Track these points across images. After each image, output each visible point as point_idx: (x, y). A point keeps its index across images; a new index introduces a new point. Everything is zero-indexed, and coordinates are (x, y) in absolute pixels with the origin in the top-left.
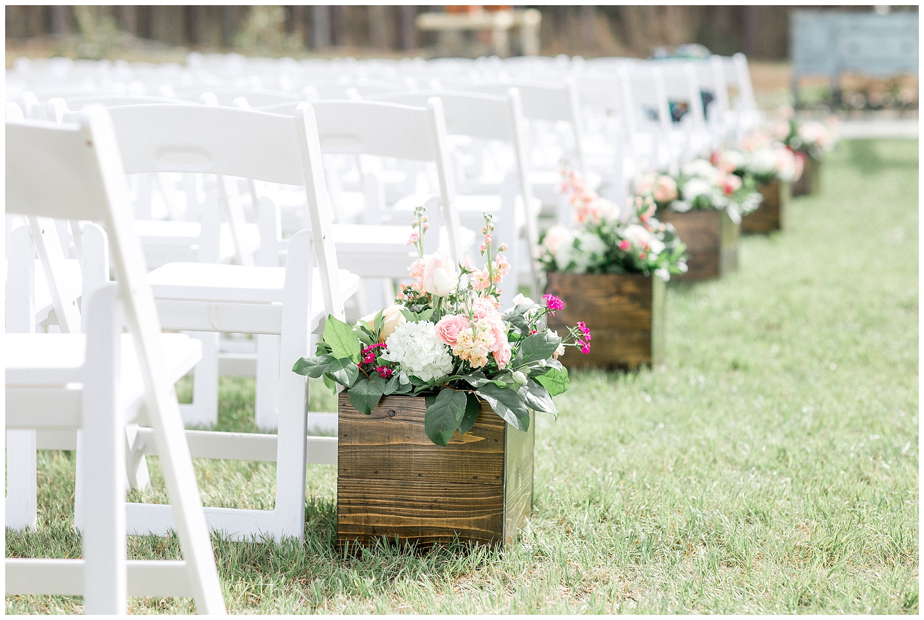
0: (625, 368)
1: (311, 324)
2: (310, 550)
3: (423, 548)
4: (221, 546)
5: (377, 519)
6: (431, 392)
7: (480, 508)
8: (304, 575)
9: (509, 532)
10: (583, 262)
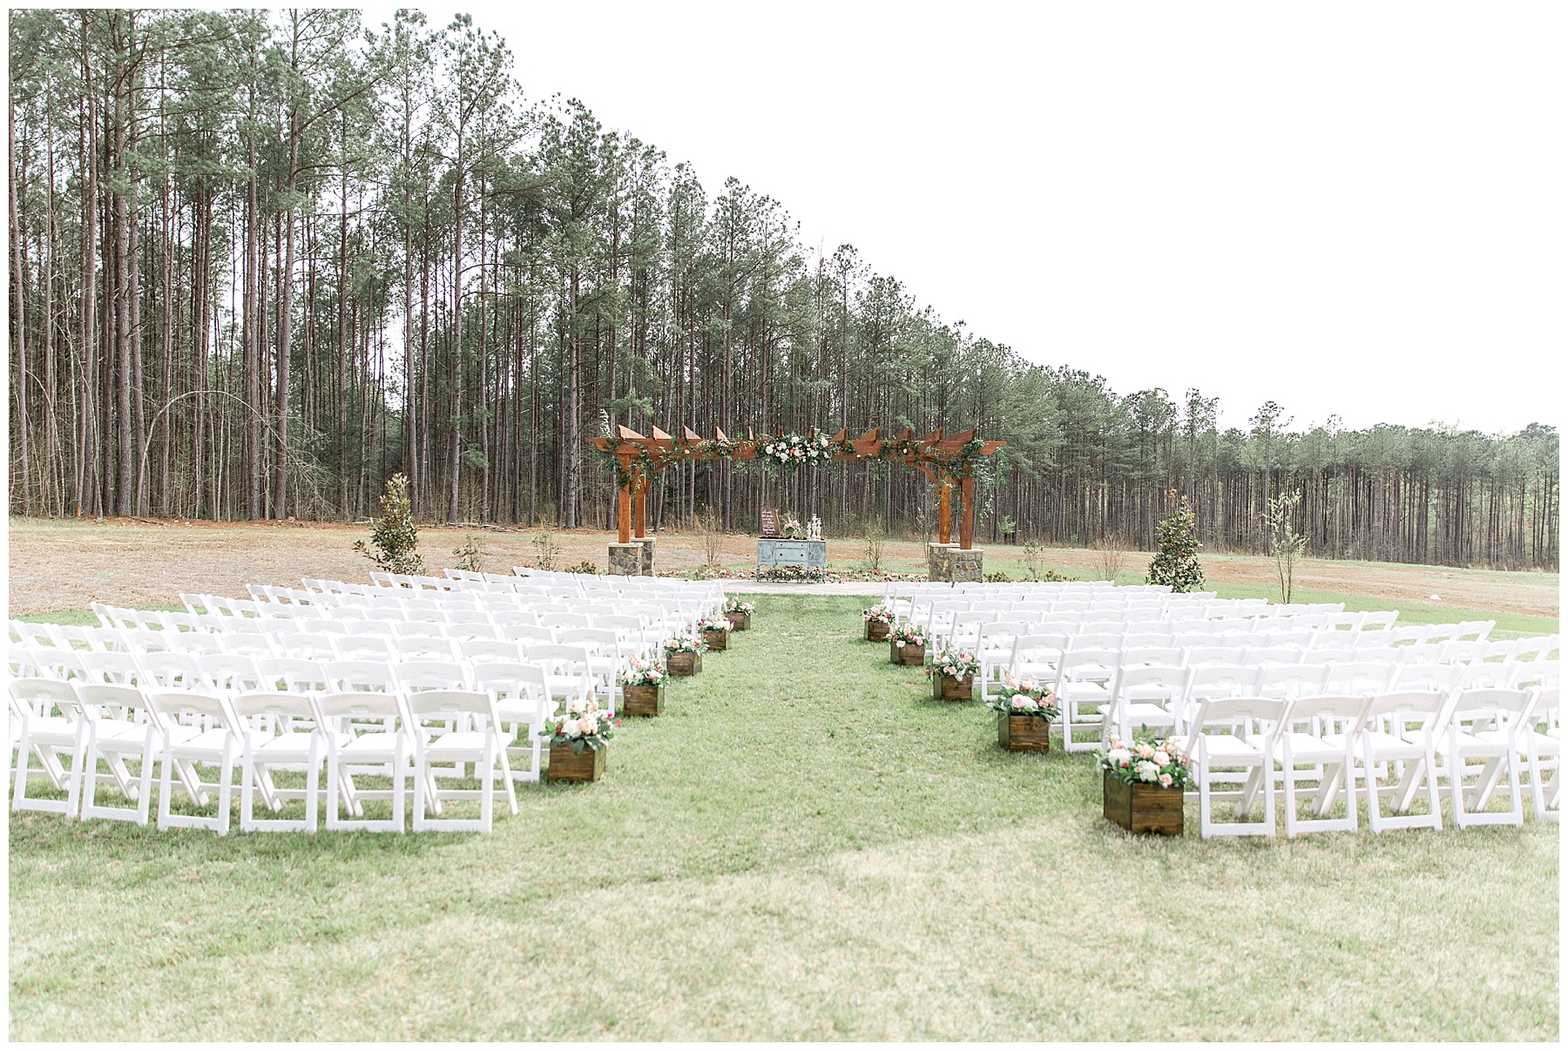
0: (648, 716)
1: (544, 720)
2: (541, 783)
3: (571, 783)
4: (515, 782)
5: (560, 774)
6: (575, 740)
7: (587, 771)
8: (539, 790)
9: (596, 777)
10: (636, 683)
